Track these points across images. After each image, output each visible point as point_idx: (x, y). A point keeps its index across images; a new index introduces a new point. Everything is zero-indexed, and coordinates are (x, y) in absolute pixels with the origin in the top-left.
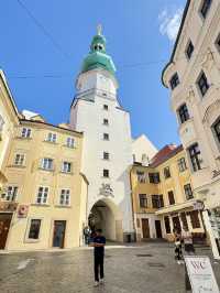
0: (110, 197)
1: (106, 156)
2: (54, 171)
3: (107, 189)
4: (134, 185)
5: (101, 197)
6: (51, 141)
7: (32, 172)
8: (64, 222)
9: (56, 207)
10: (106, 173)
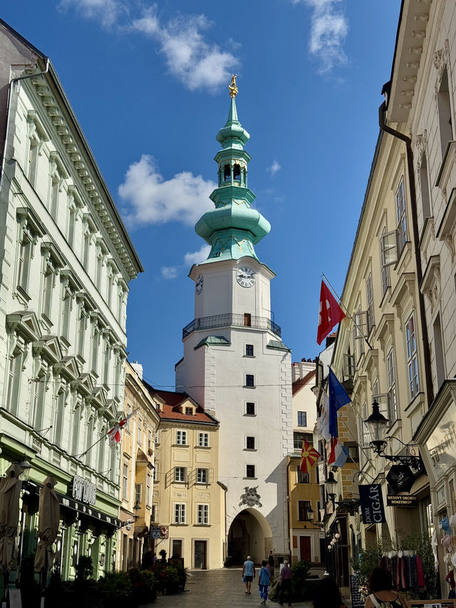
0: (256, 507)
1: (251, 443)
2: (188, 484)
3: (251, 496)
4: (292, 487)
5: (245, 507)
6: (181, 443)
7: (166, 487)
8: (205, 543)
9: (195, 526)
10: (251, 471)
